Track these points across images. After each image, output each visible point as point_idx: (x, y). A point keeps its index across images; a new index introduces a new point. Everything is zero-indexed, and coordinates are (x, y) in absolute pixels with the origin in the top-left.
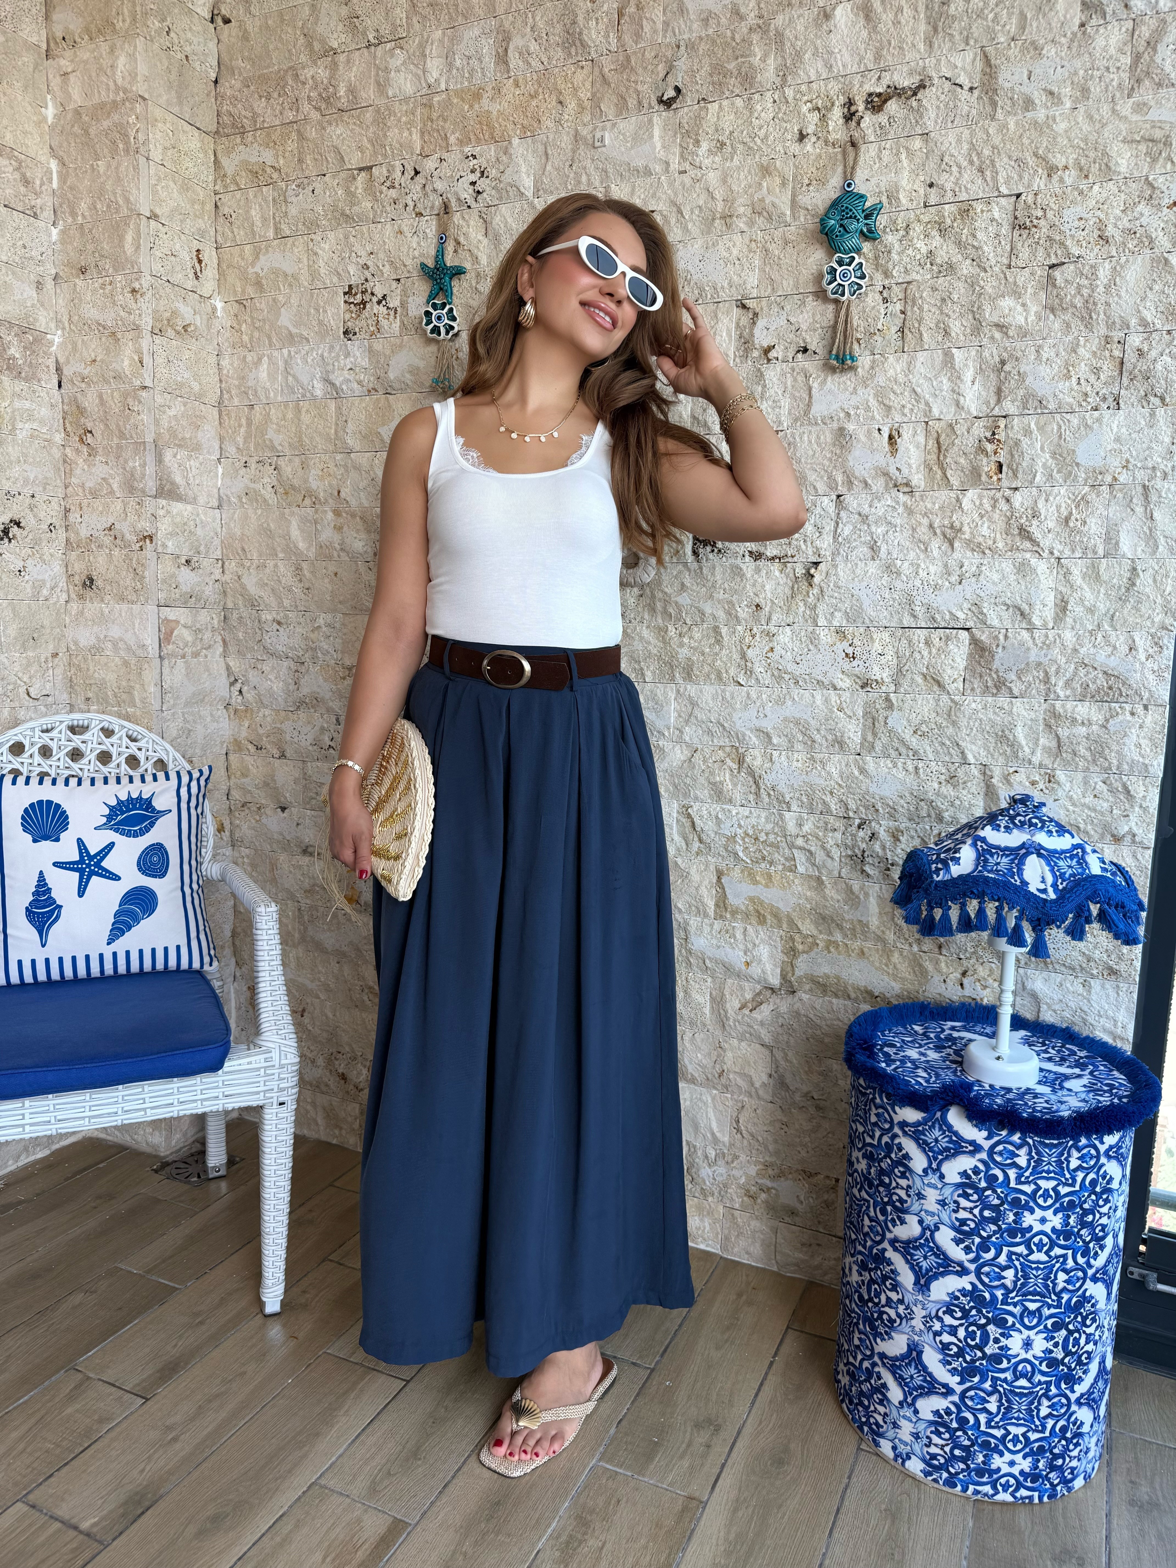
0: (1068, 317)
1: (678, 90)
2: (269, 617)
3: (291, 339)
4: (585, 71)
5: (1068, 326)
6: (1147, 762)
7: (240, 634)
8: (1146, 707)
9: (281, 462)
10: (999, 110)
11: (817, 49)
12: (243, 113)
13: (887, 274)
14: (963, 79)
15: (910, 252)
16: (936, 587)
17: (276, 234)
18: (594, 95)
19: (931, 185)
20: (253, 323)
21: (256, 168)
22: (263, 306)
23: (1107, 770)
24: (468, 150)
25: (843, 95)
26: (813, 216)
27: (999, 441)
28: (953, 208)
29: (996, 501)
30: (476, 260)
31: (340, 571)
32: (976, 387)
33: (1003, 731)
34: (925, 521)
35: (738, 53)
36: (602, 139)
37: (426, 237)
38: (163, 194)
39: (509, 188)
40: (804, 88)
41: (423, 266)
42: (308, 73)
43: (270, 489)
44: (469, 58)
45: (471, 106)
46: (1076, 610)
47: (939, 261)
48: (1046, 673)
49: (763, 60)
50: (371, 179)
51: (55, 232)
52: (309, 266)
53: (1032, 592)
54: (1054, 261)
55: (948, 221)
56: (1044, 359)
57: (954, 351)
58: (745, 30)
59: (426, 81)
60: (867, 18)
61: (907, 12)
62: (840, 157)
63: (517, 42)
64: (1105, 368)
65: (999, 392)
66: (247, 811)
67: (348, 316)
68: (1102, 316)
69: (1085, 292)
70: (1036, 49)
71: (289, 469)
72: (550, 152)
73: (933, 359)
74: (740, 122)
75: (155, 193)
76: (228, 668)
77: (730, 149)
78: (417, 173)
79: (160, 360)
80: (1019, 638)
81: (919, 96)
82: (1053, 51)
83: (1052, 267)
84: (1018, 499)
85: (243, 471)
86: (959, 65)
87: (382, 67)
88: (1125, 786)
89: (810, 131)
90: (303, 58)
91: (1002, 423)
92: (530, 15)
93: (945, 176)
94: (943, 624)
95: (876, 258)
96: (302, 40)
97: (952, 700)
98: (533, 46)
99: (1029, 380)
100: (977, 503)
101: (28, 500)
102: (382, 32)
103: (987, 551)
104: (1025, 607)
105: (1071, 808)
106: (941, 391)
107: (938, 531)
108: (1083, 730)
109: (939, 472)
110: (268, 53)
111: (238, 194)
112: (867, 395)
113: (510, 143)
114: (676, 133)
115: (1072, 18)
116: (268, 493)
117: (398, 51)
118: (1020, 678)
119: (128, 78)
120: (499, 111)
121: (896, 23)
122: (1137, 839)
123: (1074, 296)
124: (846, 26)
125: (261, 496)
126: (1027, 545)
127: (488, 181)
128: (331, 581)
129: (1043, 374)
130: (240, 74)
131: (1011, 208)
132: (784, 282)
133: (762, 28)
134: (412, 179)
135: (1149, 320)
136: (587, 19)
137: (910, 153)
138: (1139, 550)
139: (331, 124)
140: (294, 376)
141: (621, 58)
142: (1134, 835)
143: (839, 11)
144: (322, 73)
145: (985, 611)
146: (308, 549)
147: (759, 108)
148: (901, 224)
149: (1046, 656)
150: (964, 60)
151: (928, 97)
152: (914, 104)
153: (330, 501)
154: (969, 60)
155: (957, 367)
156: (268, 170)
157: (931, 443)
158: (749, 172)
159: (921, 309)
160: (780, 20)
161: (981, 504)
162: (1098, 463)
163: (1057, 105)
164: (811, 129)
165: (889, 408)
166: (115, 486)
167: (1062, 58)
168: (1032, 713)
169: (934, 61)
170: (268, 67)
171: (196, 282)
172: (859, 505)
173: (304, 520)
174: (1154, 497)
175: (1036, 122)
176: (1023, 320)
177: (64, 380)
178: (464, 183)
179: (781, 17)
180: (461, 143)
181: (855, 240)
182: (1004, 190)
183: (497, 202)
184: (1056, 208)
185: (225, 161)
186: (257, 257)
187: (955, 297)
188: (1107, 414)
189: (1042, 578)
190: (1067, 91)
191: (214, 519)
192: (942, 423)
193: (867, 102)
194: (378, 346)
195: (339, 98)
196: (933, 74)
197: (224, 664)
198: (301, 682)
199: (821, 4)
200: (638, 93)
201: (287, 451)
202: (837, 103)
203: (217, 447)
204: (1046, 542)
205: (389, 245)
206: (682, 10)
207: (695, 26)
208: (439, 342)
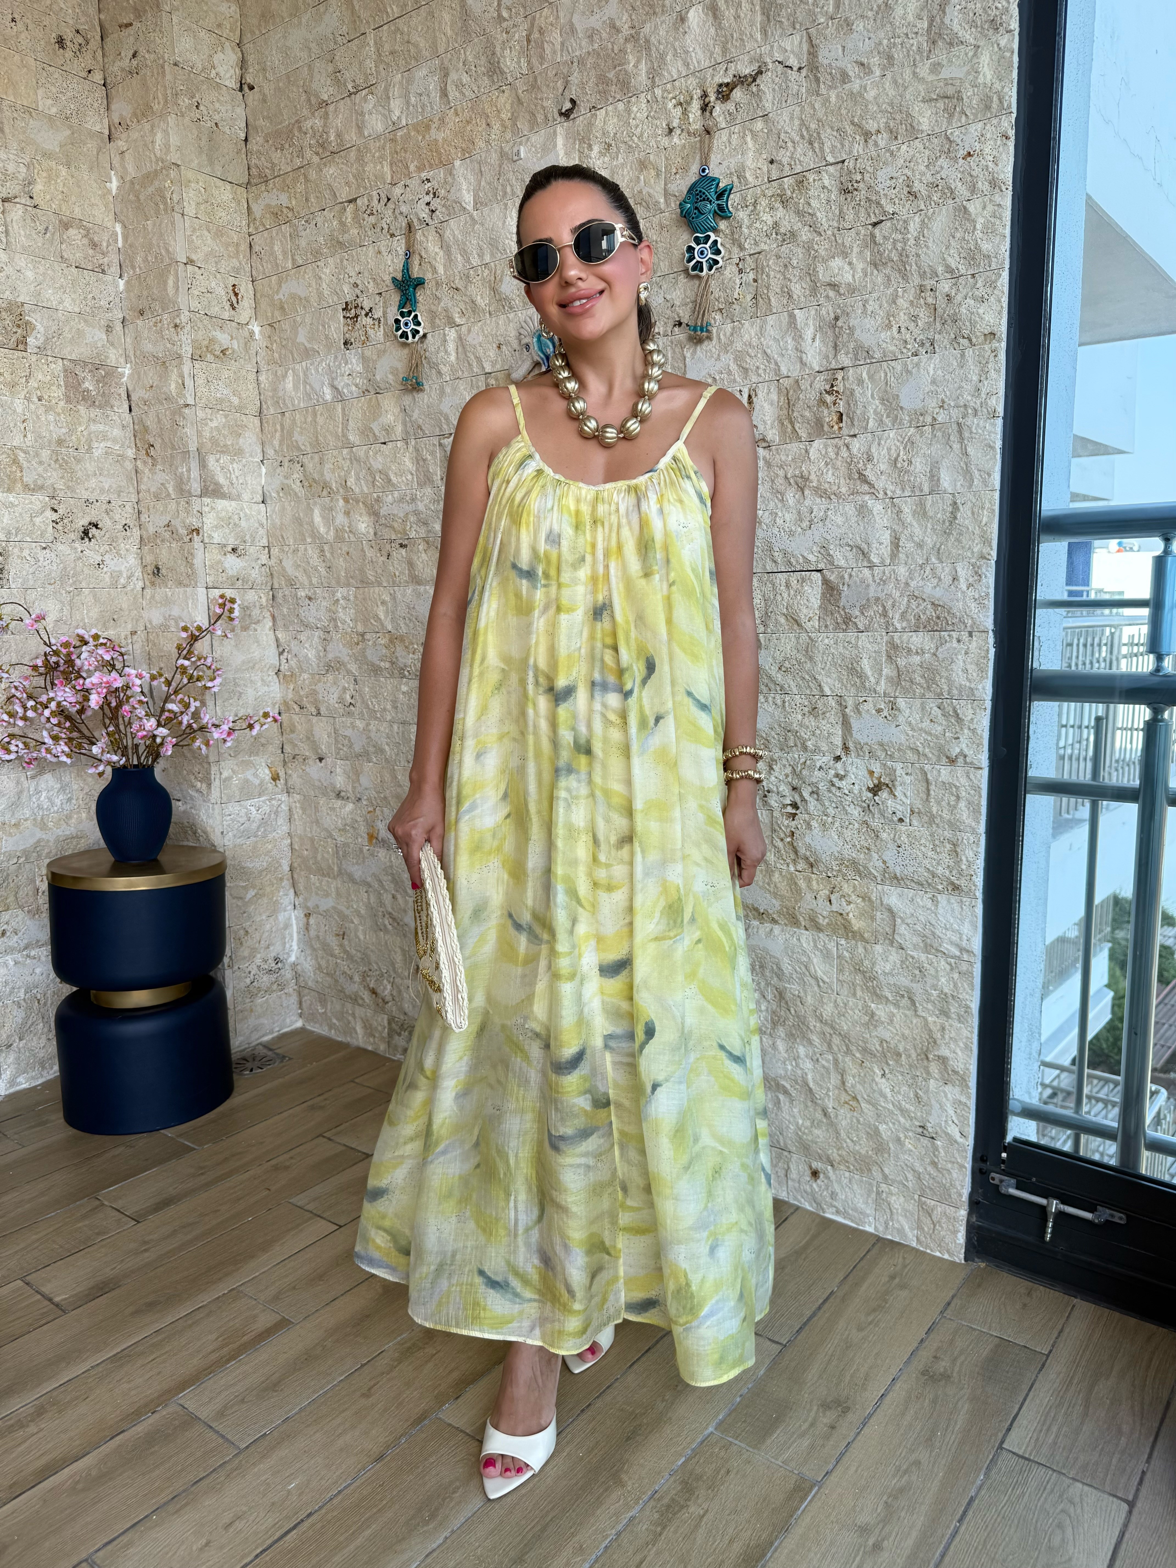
0: (888, 271)
1: (573, 101)
2: (303, 594)
3: (307, 354)
4: (506, 94)
6: (972, 686)
7: (285, 610)
8: (970, 634)
9: (305, 460)
10: (822, 86)
11: (675, 50)
12: (266, 164)
13: (741, 248)
14: (793, 61)
15: (757, 225)
16: (791, 534)
17: (293, 264)
18: (512, 115)
19: (772, 162)
20: (281, 342)
21: (276, 210)
22: (287, 327)
23: (939, 695)
24: (424, 175)
25: (699, 88)
27: (837, 392)
28: (791, 180)
29: (839, 448)
30: (435, 270)
31: (351, 550)
32: (816, 344)
33: (852, 664)
34: (781, 473)
35: (616, 62)
36: (518, 153)
37: (397, 254)
38: (198, 242)
39: (455, 205)
40: (669, 86)
41: (394, 280)
42: (308, 124)
43: (299, 484)
44: (421, 95)
45: (424, 137)
46: (907, 545)
47: (782, 230)
48: (884, 607)
49: (636, 65)
50: (357, 209)
51: (121, 283)
52: (317, 289)
53: (870, 533)
54: (875, 220)
55: (789, 193)
56: (870, 313)
57: (796, 312)
58: (622, 41)
59: (391, 119)
60: (714, 16)
61: (745, 6)
62: (698, 145)
63: (453, 76)
64: (921, 315)
65: (835, 347)
66: (296, 762)
67: (346, 329)
68: (914, 267)
69: (899, 246)
70: (848, 24)
71: (311, 466)
72: (483, 169)
73: (780, 322)
74: (621, 124)
75: (191, 242)
76: (277, 639)
77: (615, 149)
78: (389, 199)
79: (200, 381)
80: (861, 576)
81: (758, 81)
82: (862, 24)
83: (875, 225)
84: (855, 445)
85: (279, 470)
86: (789, 49)
87: (359, 111)
88: (955, 711)
89: (675, 124)
90: (305, 112)
91: (840, 375)
92: (462, 51)
93: (782, 151)
94: (798, 568)
95: (733, 233)
96: (304, 97)
97: (810, 637)
98: (465, 79)
99: (857, 333)
100: (823, 452)
101: (104, 507)
102: (358, 82)
103: (833, 497)
104: (865, 547)
105: (910, 733)
106: (787, 350)
107: (791, 481)
108: (917, 659)
109: (789, 426)
110: (280, 111)
111: (266, 234)
112: (730, 360)
113: (454, 165)
114: (574, 140)
116: (297, 487)
117: (370, 97)
118: (863, 614)
119: (164, 151)
120: (444, 138)
121: (737, 17)
122: (968, 760)
123: (891, 251)
124: (698, 25)
125: (293, 489)
126: (866, 488)
127: (438, 200)
128: (345, 559)
129: (869, 326)
130: (262, 132)
131: (837, 174)
133: (634, 37)
134: (385, 205)
135: (954, 267)
136: (503, 49)
137: (754, 135)
138: (959, 484)
139: (326, 166)
140: (310, 385)
141: (530, 80)
142: (965, 756)
143: (691, 14)
145: (832, 553)
146: (327, 533)
147: (635, 109)
148: (750, 200)
149: (883, 591)
150: (792, 43)
151: (765, 82)
152: (754, 89)
153: (341, 490)
154: (796, 42)
155: (799, 327)
156: (285, 210)
157: (782, 399)
158: (631, 168)
159: (768, 276)
160: (647, 29)
161: (826, 453)
162: (919, 405)
163: (868, 74)
165: (746, 371)
166: (171, 490)
167: (868, 31)
168: (876, 646)
169: (768, 47)
170: (280, 123)
171: (233, 312)
173: (324, 508)
174: (966, 434)
175: (852, 93)
176: (850, 278)
177: (133, 405)
178: (422, 205)
179: (648, 25)
180: (419, 169)
181: (711, 220)
182: (830, 159)
183: (447, 218)
184: (871, 170)
185: (254, 207)
186: (280, 286)
187: (795, 262)
188: (924, 358)
189: (878, 518)
190: (875, 60)
191: (259, 513)
192: (791, 380)
193: (718, 92)
194: (368, 353)
195: (330, 143)
196: (768, 60)
197: (273, 637)
198: (328, 648)
199: (678, 9)
200: (544, 108)
201: (309, 450)
202: (695, 97)
203: (259, 451)
204: (880, 484)
205: (372, 265)
206: (573, 30)
207: (584, 43)
208: (408, 345)
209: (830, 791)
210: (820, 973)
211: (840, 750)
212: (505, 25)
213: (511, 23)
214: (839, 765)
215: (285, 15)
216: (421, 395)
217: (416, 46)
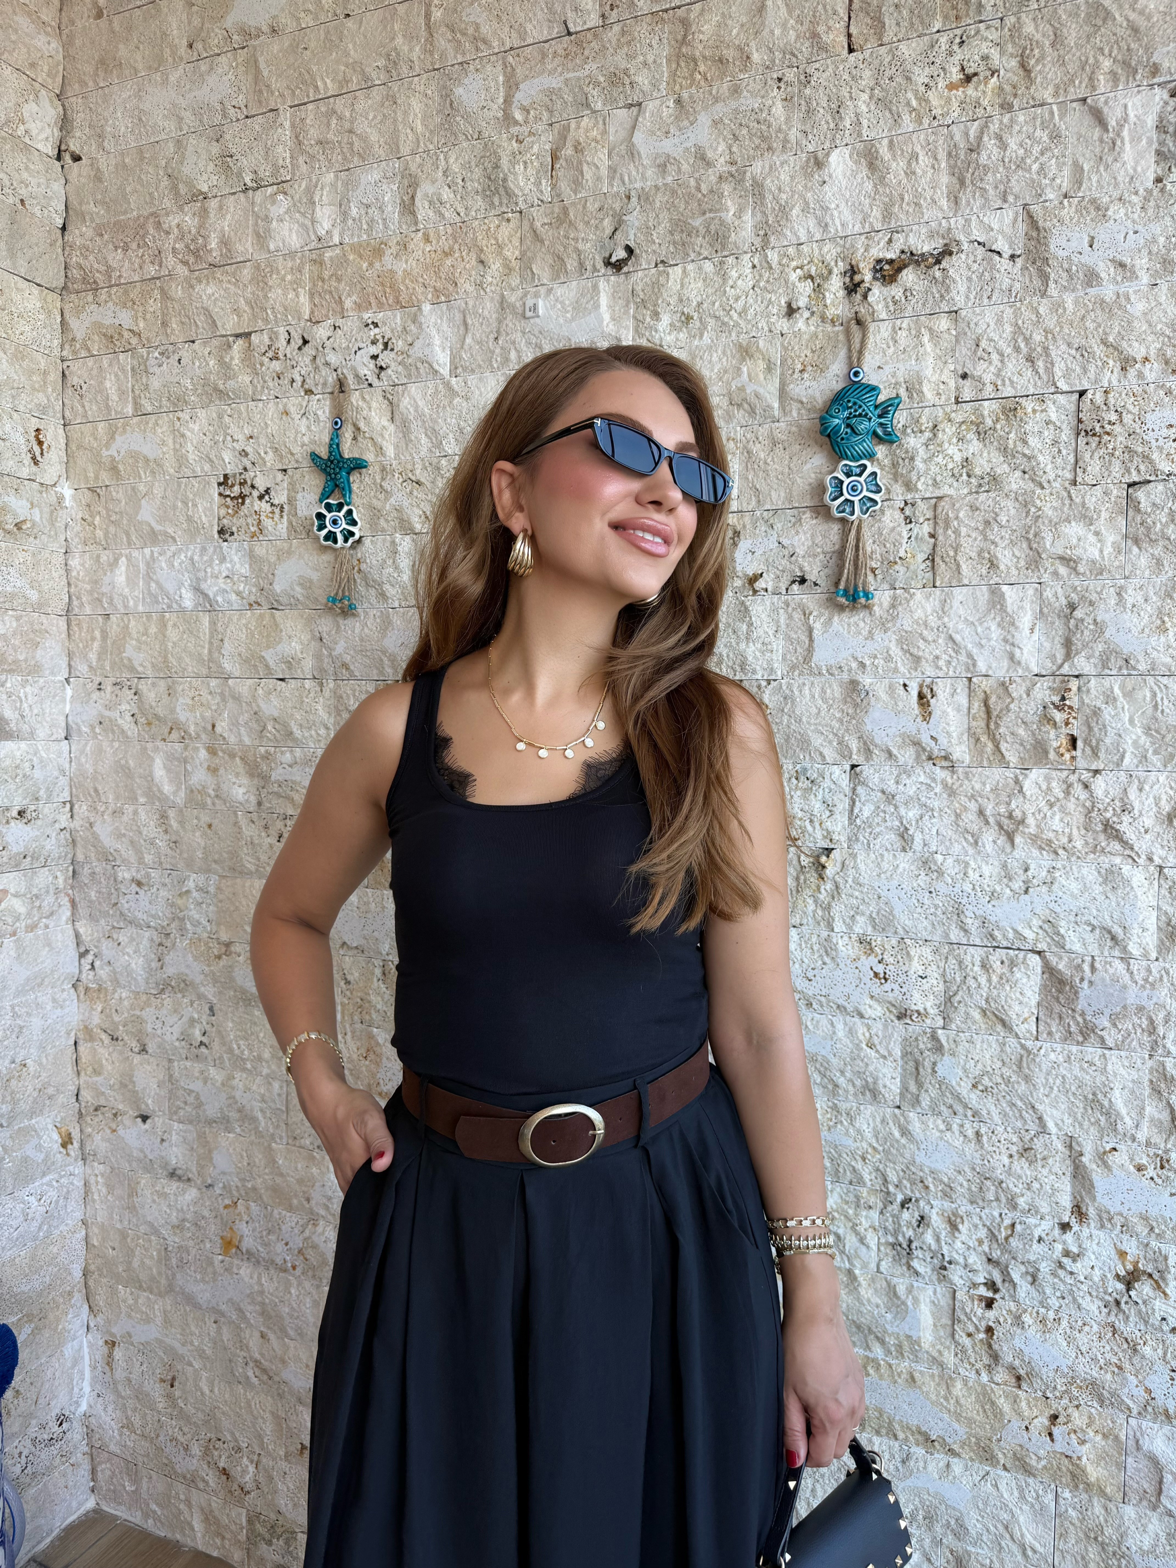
0: (1158, 551)
1: (629, 250)
2: (127, 876)
3: (153, 537)
4: (512, 224)
5: (1159, 563)
7: (93, 894)
9: (143, 686)
10: (1052, 285)
11: (807, 203)
12: (96, 266)
13: (909, 486)
14: (1001, 245)
15: (939, 459)
16: (993, 895)
17: (136, 410)
18: (523, 254)
19: (964, 376)
20: (109, 516)
21: (110, 332)
22: (121, 496)
24: (367, 316)
25: (843, 260)
26: (809, 410)
27: (1070, 708)
28: (995, 405)
29: (1070, 786)
30: (380, 451)
31: (215, 822)
32: (1035, 636)
33: (1094, 1094)
34: (973, 806)
35: (705, 207)
36: (535, 308)
37: (317, 420)
39: (419, 364)
40: (791, 251)
41: (314, 457)
42: (172, 221)
43: (128, 718)
44: (368, 206)
45: (371, 264)
47: (978, 471)
48: (1152, 1022)
49: (739, 215)
50: (250, 347)
52: (176, 450)
53: (1126, 911)
54: (1135, 478)
55: (989, 422)
56: (1129, 606)
57: (1005, 588)
58: (713, 179)
59: (315, 232)
60: (872, 166)
61: (924, 160)
62: (841, 337)
63: (426, 189)
65: (1068, 644)
66: (101, 1117)
67: (223, 512)
70: (1098, 209)
71: (152, 695)
72: (469, 321)
73: (976, 598)
74: (710, 291)
76: (77, 935)
77: (698, 324)
78: (305, 342)
80: (1111, 971)
81: (944, 264)
82: (1122, 211)
83: (1133, 485)
84: (1100, 785)
85: (96, 695)
86: (996, 227)
87: (261, 215)
89: (801, 304)
90: (167, 203)
91: (1074, 685)
92: (442, 157)
93: (983, 365)
94: (1005, 944)
95: (895, 465)
96: (165, 182)
97: (1023, 1047)
98: (446, 194)
99: (1109, 632)
100: (1044, 787)
102: (261, 174)
103: (1061, 852)
104: (1117, 930)
106: (989, 640)
107: (991, 820)
109: (990, 745)
110: (125, 196)
111: (90, 362)
112: (889, 641)
113: (420, 309)
114: (628, 302)
115: (1144, 171)
116: (126, 723)
117: (281, 197)
118: (1115, 1025)
120: (405, 271)
121: (910, 173)
123: (1166, 526)
124: (844, 176)
125: (118, 726)
126: (1116, 846)
127: (392, 355)
128: (204, 834)
129: (1128, 625)
130: (92, 220)
131: (1072, 408)
132: (773, 493)
133: (736, 176)
134: (300, 349)
136: (513, 163)
137: (935, 336)
139: (200, 282)
140: (157, 583)
141: (557, 210)
143: (834, 158)
144: (190, 221)
145: (1062, 931)
146: (175, 793)
147: (734, 274)
148: (925, 422)
149: (1150, 998)
150: (1001, 221)
151: (955, 266)
152: (938, 274)
153: (203, 736)
154: (1008, 220)
155: (1009, 610)
156: (126, 334)
157: (977, 705)
158: (724, 353)
159: (957, 532)
160: (758, 168)
161: (1049, 789)
163: (1130, 279)
164: (802, 302)
165: (917, 659)
167: (1134, 222)
168: (1133, 1072)
169: (961, 221)
170: (125, 213)
171: (34, 469)
172: (882, 780)
173: (170, 757)
175: (1103, 301)
176: (1097, 553)
178: (364, 356)
179: (760, 163)
180: (359, 307)
181: (868, 444)
182: (1063, 385)
183: (405, 381)
184: (1136, 410)
185: (73, 323)
186: (112, 437)
187: (1003, 519)
189: (1139, 892)
190: (1142, 263)
191: (60, 754)
192: (991, 681)
193: (875, 271)
194: (260, 550)
195: (210, 251)
196: (962, 238)
197: (71, 932)
198: (167, 959)
199: (811, 148)
200: (579, 253)
201: (149, 673)
202: (835, 270)
203: (64, 665)
204: (1142, 845)
205: (273, 428)
206: (632, 153)
207: (649, 173)
208: (335, 550)
209: (1054, 1274)
210: (1029, 1538)
211: (1069, 1213)
212: (515, 130)
213: (525, 130)
214: (1069, 1237)
215: (140, 66)
216: (350, 621)
217: (364, 139)
